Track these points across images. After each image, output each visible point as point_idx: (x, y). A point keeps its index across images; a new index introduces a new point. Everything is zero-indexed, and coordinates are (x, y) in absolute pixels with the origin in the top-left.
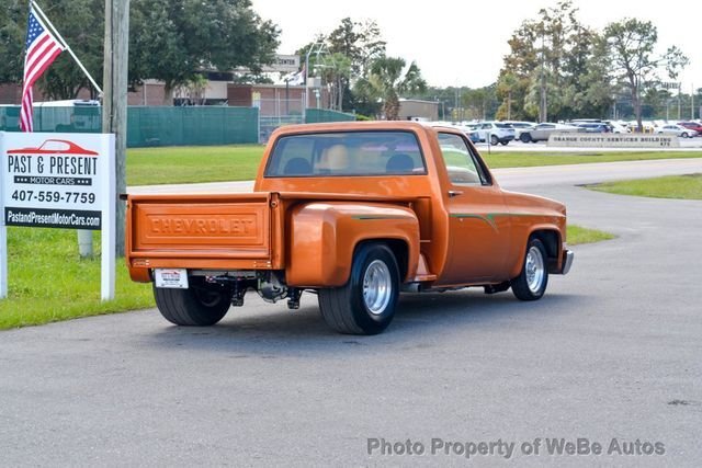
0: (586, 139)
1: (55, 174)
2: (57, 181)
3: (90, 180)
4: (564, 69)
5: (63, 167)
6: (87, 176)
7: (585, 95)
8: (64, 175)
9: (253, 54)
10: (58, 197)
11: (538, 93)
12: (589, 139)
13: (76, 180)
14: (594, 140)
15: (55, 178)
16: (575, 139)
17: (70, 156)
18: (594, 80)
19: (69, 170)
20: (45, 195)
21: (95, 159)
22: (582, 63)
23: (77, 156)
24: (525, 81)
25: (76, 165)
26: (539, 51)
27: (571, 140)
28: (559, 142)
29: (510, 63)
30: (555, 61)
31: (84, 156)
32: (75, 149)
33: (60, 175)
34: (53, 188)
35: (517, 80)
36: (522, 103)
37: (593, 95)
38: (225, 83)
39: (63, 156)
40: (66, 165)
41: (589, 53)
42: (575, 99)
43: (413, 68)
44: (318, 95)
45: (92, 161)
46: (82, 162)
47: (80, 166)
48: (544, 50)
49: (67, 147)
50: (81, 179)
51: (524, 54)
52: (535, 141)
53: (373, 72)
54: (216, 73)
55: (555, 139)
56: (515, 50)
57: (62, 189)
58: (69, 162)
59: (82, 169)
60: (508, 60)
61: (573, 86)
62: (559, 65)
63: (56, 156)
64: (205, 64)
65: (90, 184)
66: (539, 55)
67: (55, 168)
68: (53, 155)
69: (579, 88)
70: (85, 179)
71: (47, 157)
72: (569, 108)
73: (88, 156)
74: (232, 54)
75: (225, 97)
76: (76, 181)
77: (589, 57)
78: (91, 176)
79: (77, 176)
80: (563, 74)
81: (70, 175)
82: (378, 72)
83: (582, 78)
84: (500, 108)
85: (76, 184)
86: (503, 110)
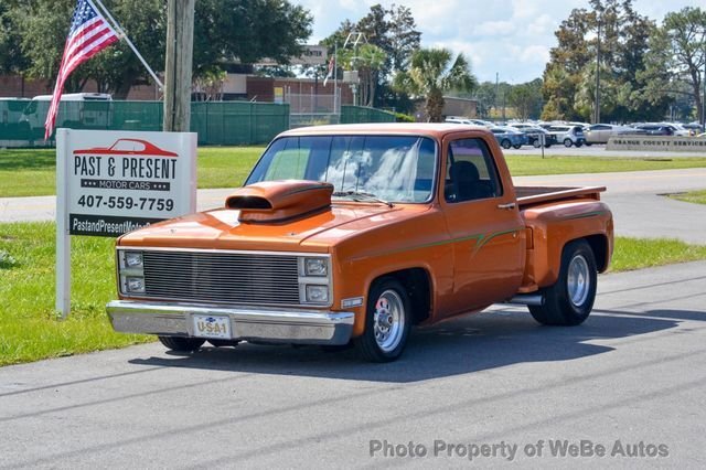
0: (649, 143)
1: (128, 177)
2: (130, 185)
3: (168, 184)
4: (617, 64)
5: (137, 170)
6: (165, 180)
7: (642, 92)
8: (138, 179)
9: (279, 44)
10: (130, 204)
11: (589, 91)
12: (654, 143)
13: (152, 184)
14: (659, 143)
15: (128, 182)
16: (638, 143)
17: (146, 157)
18: (653, 77)
19: (144, 173)
20: (116, 201)
21: (174, 161)
22: (639, 57)
23: (153, 157)
24: (575, 77)
25: (153, 167)
26: (591, 43)
27: (633, 143)
28: (621, 146)
29: (557, 56)
30: (608, 56)
31: (161, 157)
32: (151, 149)
33: (134, 179)
34: (125, 193)
35: (567, 75)
36: (571, 101)
37: (650, 94)
38: (244, 76)
39: (138, 157)
40: (141, 168)
41: (647, 47)
42: (631, 98)
43: (460, 61)
44: (354, 91)
45: (171, 163)
46: (160, 164)
47: (156, 168)
48: (597, 43)
49: (142, 147)
50: (158, 184)
51: (574, 47)
52: (589, 144)
53: (414, 66)
54: (238, 65)
55: (616, 142)
56: (563, 43)
57: (136, 195)
58: (144, 164)
59: (159, 173)
60: (554, 53)
61: (629, 83)
62: (612, 60)
63: (129, 157)
64: (228, 55)
65: (168, 189)
66: (590, 48)
67: (128, 171)
68: (126, 156)
69: (636, 86)
70: (162, 184)
71: (119, 159)
72: (624, 107)
73: (166, 158)
74: (257, 45)
75: (244, 91)
76: (152, 186)
77: (646, 51)
78: (170, 180)
79: (153, 179)
80: (618, 70)
81: (146, 179)
82: (421, 65)
83: (639, 75)
84: (546, 107)
85: (152, 188)
86: (549, 109)
